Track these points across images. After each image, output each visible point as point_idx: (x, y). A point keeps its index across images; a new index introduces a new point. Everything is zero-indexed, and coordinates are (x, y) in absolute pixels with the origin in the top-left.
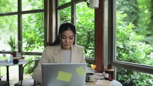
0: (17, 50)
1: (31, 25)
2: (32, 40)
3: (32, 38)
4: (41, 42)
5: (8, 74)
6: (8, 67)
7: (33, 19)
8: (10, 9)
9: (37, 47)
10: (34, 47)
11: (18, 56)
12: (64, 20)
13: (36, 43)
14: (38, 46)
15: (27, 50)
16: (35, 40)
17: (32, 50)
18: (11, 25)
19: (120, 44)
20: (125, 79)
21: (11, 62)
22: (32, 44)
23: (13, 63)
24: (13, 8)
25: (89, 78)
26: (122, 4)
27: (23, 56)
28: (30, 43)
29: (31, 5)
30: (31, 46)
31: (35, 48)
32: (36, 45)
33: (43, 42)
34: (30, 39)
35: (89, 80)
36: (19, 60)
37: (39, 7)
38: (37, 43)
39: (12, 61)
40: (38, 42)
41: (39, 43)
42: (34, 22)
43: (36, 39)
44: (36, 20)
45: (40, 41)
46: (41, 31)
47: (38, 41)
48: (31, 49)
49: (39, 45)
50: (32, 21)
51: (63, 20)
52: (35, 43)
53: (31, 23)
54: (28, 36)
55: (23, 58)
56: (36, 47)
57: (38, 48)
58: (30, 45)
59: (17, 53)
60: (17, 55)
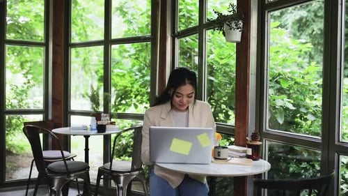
0: (101, 109)
1: (124, 61)
2: (126, 92)
3: (126, 87)
4: (143, 96)
5: (87, 150)
6: (87, 137)
7: (128, 49)
8: (84, 28)
9: (135, 104)
10: (130, 105)
11: (105, 120)
12: (188, 55)
13: (134, 96)
14: (137, 104)
15: (116, 110)
16: (131, 91)
17: (125, 110)
18: (85, 59)
19: (289, 102)
20: (303, 171)
21: (92, 129)
22: (125, 99)
23: (96, 131)
24: (91, 27)
25: (219, 152)
26: (316, 15)
27: (113, 120)
28: (121, 97)
29: (125, 22)
30: (123, 102)
31: (130, 108)
32: (134, 101)
33: (146, 96)
34: (122, 88)
35: (219, 155)
36: (107, 126)
37: (140, 26)
38: (135, 98)
39: (95, 127)
40: (136, 96)
41: (139, 97)
42: (130, 56)
43: (134, 90)
44: (134, 52)
45: (141, 93)
46: (143, 74)
47: (137, 93)
48: (123, 109)
49: (138, 101)
50: (126, 55)
51: (186, 55)
52: (132, 97)
53: (124, 57)
54: (118, 82)
55: (113, 123)
56: (133, 105)
57: (136, 106)
58: (121, 101)
59: (102, 114)
60: (102, 118)
